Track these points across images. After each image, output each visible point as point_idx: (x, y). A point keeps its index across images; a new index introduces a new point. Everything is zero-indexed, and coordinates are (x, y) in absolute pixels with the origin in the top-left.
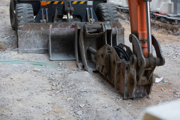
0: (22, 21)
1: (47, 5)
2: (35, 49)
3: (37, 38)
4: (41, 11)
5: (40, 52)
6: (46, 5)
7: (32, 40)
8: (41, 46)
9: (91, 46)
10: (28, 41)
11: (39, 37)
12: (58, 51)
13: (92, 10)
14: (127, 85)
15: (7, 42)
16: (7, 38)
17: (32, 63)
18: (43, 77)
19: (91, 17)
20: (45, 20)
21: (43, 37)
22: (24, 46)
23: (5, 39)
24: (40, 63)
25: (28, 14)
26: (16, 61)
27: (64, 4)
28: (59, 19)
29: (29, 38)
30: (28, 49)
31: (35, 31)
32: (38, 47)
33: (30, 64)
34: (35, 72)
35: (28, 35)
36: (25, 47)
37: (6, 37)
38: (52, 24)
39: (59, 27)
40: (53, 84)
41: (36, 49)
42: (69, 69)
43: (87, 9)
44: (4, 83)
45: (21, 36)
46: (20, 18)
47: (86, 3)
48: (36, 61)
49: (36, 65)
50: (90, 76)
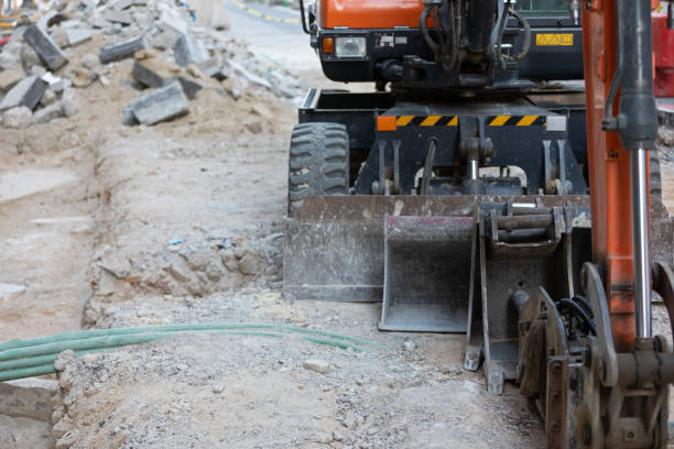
0: (306, 185)
1: (399, 128)
2: (340, 286)
3: (350, 248)
4: (378, 152)
5: (355, 297)
6: (395, 129)
7: (329, 255)
8: (362, 276)
9: (525, 285)
10: (316, 256)
11: (357, 244)
12: (420, 297)
13: (565, 146)
14: (575, 443)
15: (267, 255)
16: (275, 239)
17: (313, 337)
18: (325, 391)
19: (557, 175)
20: (387, 184)
21: (371, 247)
22: (301, 276)
23: (268, 242)
24: (342, 338)
25: (327, 160)
26: (260, 327)
27: (459, 126)
28: (442, 178)
29: (321, 246)
30: (315, 287)
31: (344, 222)
32: (349, 280)
33: (305, 338)
34: (308, 371)
35: (317, 236)
36: (306, 279)
37: (273, 232)
38: (405, 200)
39: (430, 212)
40: (345, 422)
41: (344, 286)
42: (432, 366)
43: (547, 144)
44: (187, 405)
45: (294, 237)
46: (298, 173)
47: (541, 121)
48: (330, 332)
49: (327, 344)
50: (474, 402)
